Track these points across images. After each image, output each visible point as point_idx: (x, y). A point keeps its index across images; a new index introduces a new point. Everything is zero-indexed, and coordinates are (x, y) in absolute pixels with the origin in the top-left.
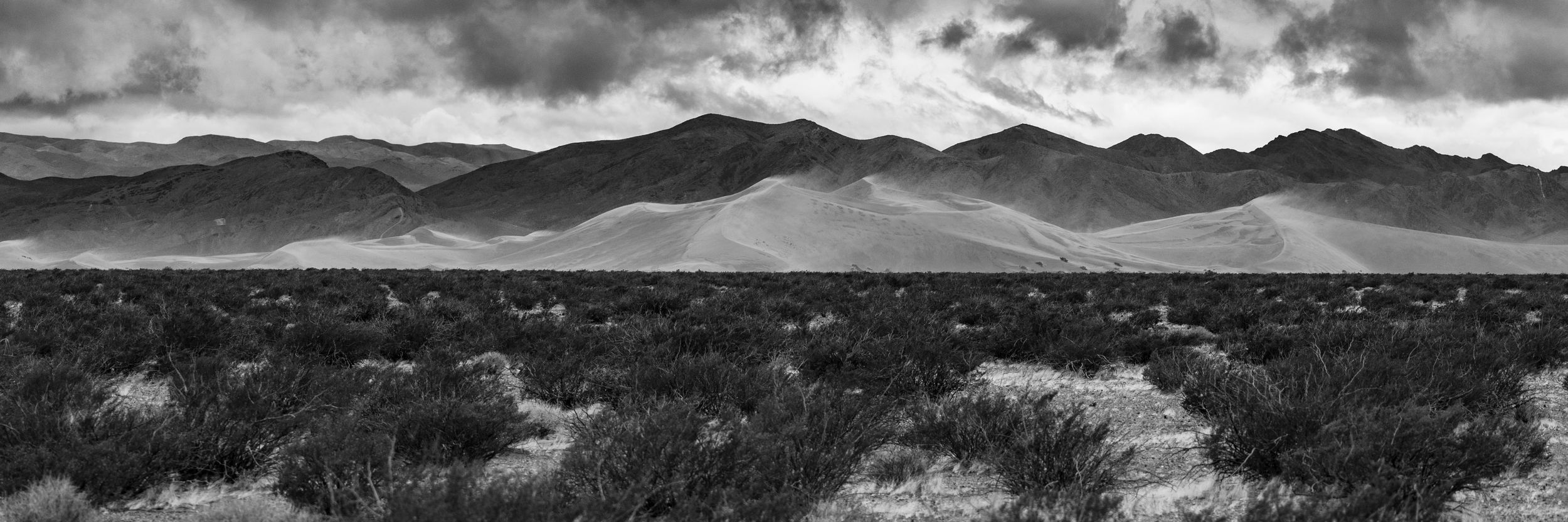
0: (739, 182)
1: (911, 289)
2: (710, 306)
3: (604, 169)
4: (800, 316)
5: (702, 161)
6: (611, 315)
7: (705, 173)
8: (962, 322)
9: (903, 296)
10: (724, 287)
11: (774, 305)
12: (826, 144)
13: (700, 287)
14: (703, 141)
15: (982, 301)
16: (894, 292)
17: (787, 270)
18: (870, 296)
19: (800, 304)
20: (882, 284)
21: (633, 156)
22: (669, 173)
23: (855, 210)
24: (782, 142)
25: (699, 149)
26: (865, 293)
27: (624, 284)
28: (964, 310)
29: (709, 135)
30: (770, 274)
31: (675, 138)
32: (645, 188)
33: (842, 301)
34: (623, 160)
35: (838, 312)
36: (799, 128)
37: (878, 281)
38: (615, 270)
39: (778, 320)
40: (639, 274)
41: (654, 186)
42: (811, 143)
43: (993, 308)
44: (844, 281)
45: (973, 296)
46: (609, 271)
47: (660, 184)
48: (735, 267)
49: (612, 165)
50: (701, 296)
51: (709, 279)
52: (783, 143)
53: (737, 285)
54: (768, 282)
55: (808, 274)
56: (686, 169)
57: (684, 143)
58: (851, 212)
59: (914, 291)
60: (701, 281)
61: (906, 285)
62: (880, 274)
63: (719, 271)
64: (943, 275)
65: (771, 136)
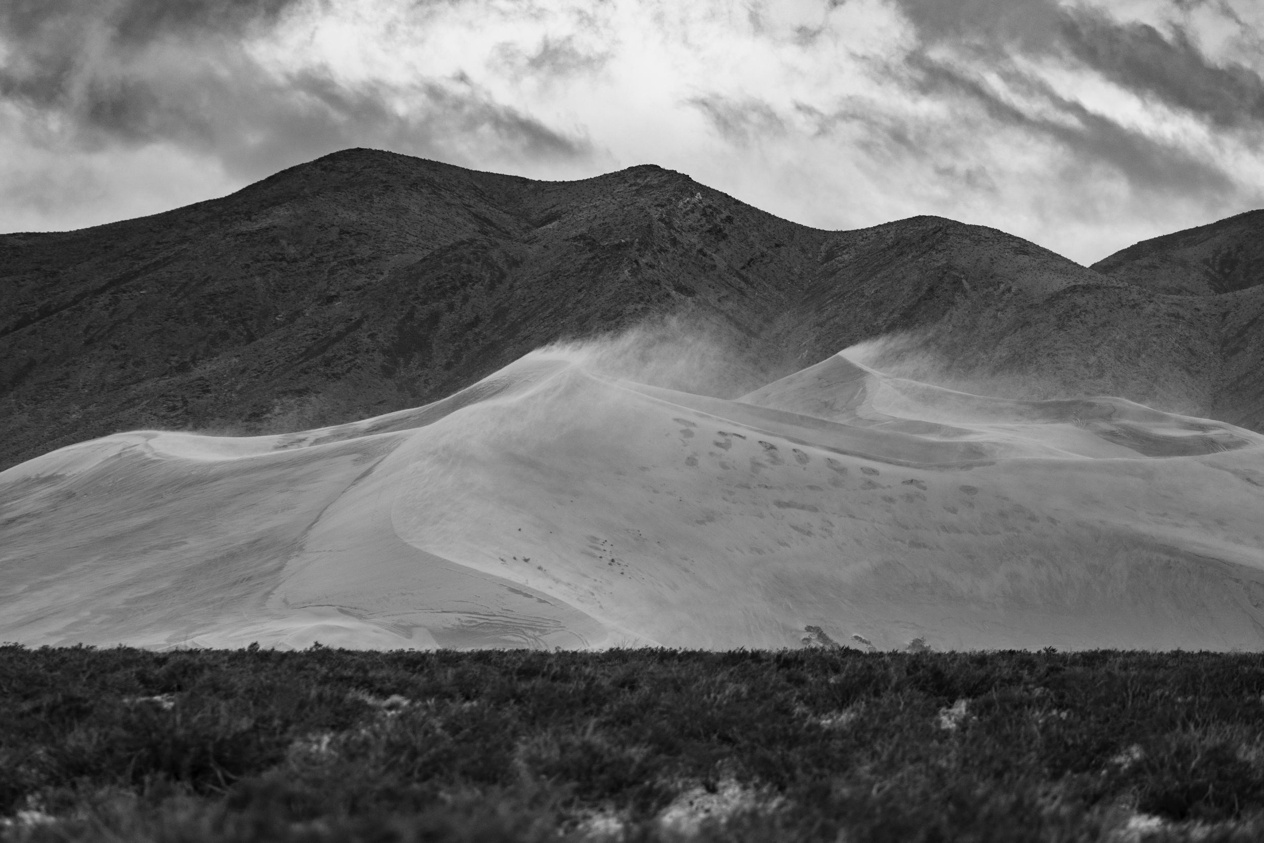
0: (448, 366)
1: (989, 705)
2: (352, 757)
3: (19, 325)
4: (636, 789)
5: (331, 299)
6: (36, 788)
7: (340, 336)
8: (1146, 809)
9: (963, 725)
10: (395, 698)
11: (554, 754)
12: (722, 245)
13: (320, 698)
14: (334, 234)
15: (1212, 740)
16: (936, 713)
17: (599, 645)
18: (859, 726)
19: (637, 753)
20: (898, 689)
21: (111, 283)
22: (224, 336)
23: (818, 453)
24: (582, 237)
25: (320, 261)
26: (845, 717)
27: (77, 690)
28: (1153, 770)
29: (354, 217)
30: (545, 655)
31: (245, 227)
32: (149, 384)
33: (771, 742)
34: (82, 296)
35: (757, 779)
36: (638, 193)
37: (886, 678)
38: (54, 643)
39: (568, 804)
40: (127, 657)
41: (178, 379)
42: (674, 242)
43: (1248, 764)
44: (776, 677)
45: (1185, 728)
46: (35, 647)
47: (197, 372)
48: (436, 634)
49: (45, 312)
50: (322, 727)
51: (348, 673)
52: (588, 241)
53: (436, 691)
54: (538, 682)
55: (664, 656)
56: (277, 325)
57: (274, 241)
58: (803, 459)
59: (997, 711)
60: (325, 680)
61: (971, 692)
62: (894, 655)
63: (384, 648)
64: (1091, 659)
65: (550, 219)
